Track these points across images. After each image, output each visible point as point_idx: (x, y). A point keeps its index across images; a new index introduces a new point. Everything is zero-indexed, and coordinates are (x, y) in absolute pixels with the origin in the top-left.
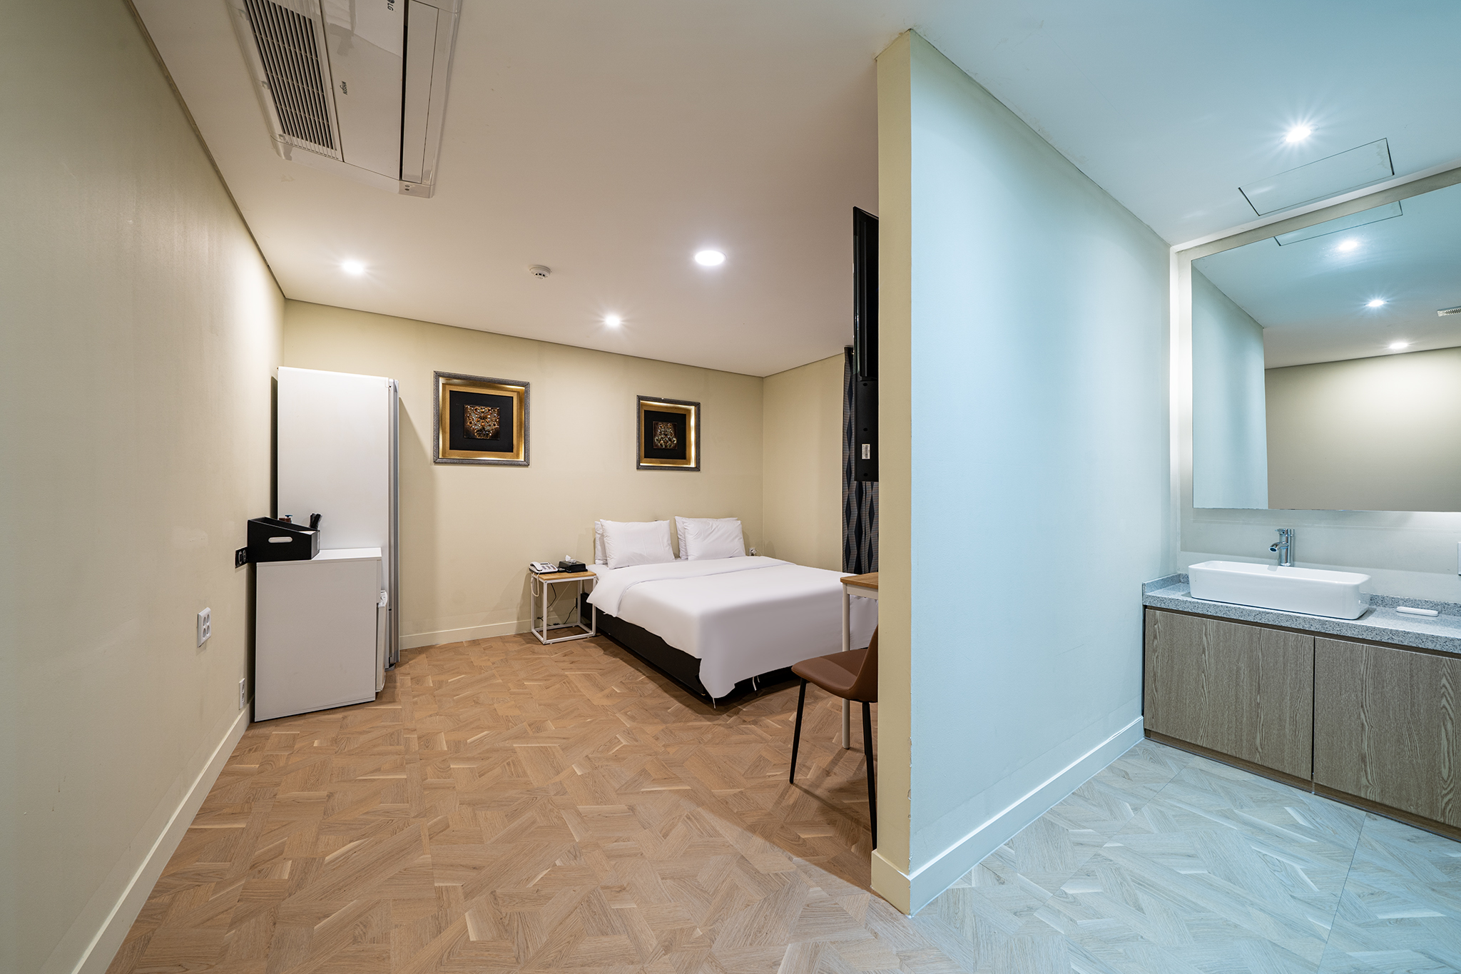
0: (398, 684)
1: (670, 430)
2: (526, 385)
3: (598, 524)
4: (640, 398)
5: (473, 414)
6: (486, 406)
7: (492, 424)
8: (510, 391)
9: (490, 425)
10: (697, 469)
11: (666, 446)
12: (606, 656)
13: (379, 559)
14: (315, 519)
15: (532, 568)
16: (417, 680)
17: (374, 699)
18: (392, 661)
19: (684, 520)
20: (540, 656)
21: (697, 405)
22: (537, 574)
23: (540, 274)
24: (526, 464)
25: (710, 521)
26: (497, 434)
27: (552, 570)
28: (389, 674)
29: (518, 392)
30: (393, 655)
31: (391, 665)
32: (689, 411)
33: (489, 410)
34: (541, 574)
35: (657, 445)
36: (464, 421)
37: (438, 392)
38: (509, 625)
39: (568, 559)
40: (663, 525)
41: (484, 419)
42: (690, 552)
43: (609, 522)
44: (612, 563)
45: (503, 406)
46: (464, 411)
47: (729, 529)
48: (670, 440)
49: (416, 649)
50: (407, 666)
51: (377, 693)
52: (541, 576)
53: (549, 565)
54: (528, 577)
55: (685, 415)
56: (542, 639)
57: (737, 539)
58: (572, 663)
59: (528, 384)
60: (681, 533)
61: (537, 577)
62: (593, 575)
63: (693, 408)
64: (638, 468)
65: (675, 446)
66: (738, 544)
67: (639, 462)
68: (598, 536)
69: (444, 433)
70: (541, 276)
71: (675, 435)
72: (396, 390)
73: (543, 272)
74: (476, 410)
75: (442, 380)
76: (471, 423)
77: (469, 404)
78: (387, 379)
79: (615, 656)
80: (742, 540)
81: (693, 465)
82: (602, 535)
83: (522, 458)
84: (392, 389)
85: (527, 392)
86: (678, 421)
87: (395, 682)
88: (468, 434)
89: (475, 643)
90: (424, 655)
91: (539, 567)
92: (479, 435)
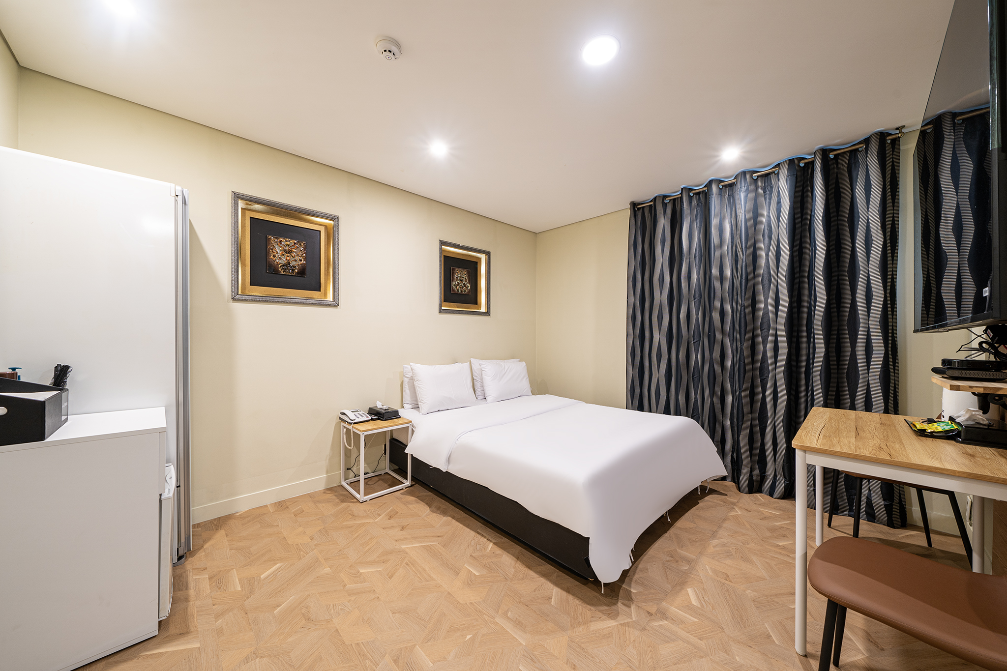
0: (192, 592)
1: (465, 276)
2: (335, 218)
3: (406, 368)
4: (443, 243)
5: (276, 246)
6: (292, 239)
7: (297, 259)
8: (317, 224)
9: (296, 261)
10: (488, 313)
11: (461, 292)
12: (435, 514)
13: (162, 431)
14: (61, 374)
15: (343, 417)
16: (218, 580)
17: (156, 633)
18: (181, 553)
19: (481, 362)
20: (363, 521)
21: (488, 254)
22: (351, 423)
23: (390, 51)
24: (335, 304)
25: (502, 363)
26: (302, 272)
27: (365, 419)
28: (178, 571)
29: (326, 227)
30: (183, 545)
31: (180, 558)
32: (480, 259)
33: (295, 243)
34: (355, 423)
35: (454, 290)
36: (267, 254)
37: (237, 216)
38: (317, 481)
39: (379, 405)
40: (462, 368)
41: (289, 253)
42: (488, 393)
43: (419, 365)
44: (424, 407)
45: (309, 239)
46: (267, 241)
47: (516, 370)
48: (465, 285)
49: (211, 522)
50: (201, 554)
51: (160, 622)
52: (356, 426)
53: (360, 413)
54: (338, 426)
55: (477, 262)
56: (358, 496)
57: (525, 379)
58: (403, 528)
59: (337, 217)
60: (476, 375)
61: (350, 427)
62: (408, 423)
63: (483, 257)
64: (440, 312)
65: (469, 292)
66: (525, 385)
67: (441, 306)
68: (406, 380)
69: (244, 265)
70: (391, 55)
71: (469, 281)
72: (185, 202)
73: (394, 46)
74: (280, 241)
75: (241, 204)
76: (274, 256)
77: (272, 235)
78: (173, 185)
79: (444, 513)
80: (528, 380)
81: (483, 309)
82: (412, 379)
83: (330, 298)
84: (180, 199)
85: (336, 226)
86: (472, 267)
87: (187, 588)
88: (273, 270)
89: (282, 506)
90: (221, 533)
91: (352, 416)
92: (284, 270)
